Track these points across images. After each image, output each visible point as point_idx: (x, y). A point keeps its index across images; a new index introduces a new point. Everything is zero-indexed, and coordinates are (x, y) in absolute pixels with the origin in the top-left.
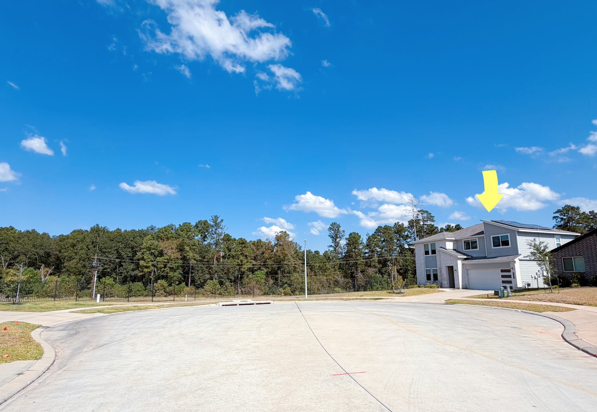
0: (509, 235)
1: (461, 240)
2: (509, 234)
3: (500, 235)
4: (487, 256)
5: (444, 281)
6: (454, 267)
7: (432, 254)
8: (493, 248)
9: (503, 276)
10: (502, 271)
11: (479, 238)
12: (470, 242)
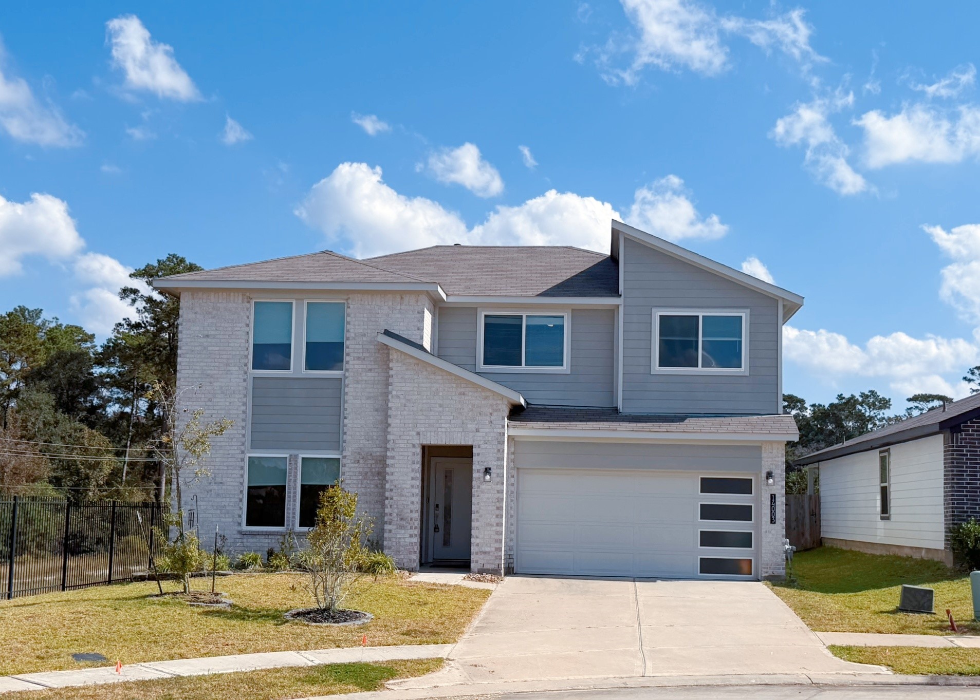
0: (744, 315)
1: (472, 310)
2: (748, 311)
3: (701, 314)
4: (620, 406)
5: (402, 527)
6: (475, 451)
7: (310, 365)
8: (656, 368)
9: (708, 512)
10: (708, 485)
11: (576, 312)
12: (521, 326)
